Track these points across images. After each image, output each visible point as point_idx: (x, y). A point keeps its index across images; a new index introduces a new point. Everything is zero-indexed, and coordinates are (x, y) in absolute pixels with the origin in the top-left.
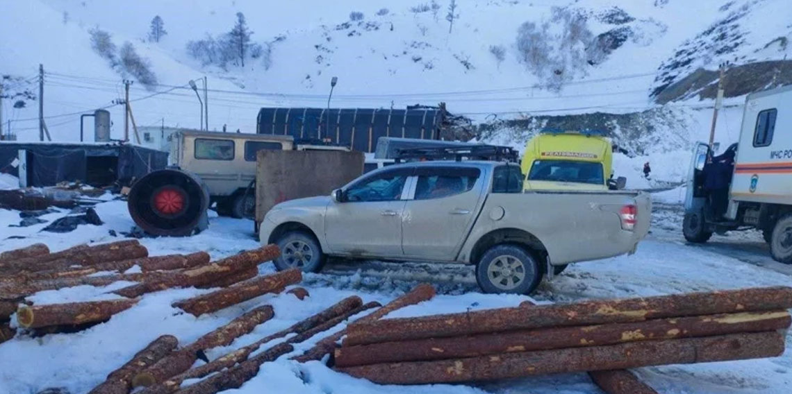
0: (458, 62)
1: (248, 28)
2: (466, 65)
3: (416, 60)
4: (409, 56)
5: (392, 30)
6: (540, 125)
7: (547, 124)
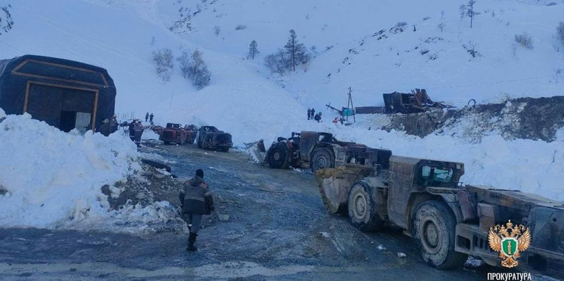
0: (465, 51)
1: (297, 41)
2: (473, 53)
3: (423, 53)
4: (419, 50)
5: (415, 30)
6: (517, 109)
7: (525, 107)
